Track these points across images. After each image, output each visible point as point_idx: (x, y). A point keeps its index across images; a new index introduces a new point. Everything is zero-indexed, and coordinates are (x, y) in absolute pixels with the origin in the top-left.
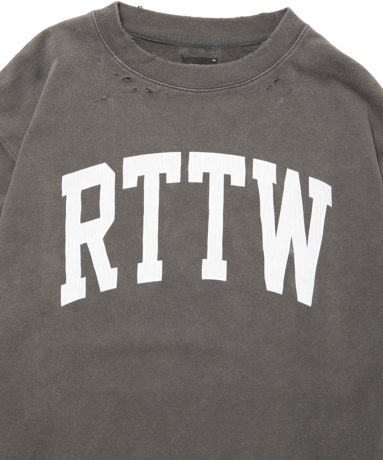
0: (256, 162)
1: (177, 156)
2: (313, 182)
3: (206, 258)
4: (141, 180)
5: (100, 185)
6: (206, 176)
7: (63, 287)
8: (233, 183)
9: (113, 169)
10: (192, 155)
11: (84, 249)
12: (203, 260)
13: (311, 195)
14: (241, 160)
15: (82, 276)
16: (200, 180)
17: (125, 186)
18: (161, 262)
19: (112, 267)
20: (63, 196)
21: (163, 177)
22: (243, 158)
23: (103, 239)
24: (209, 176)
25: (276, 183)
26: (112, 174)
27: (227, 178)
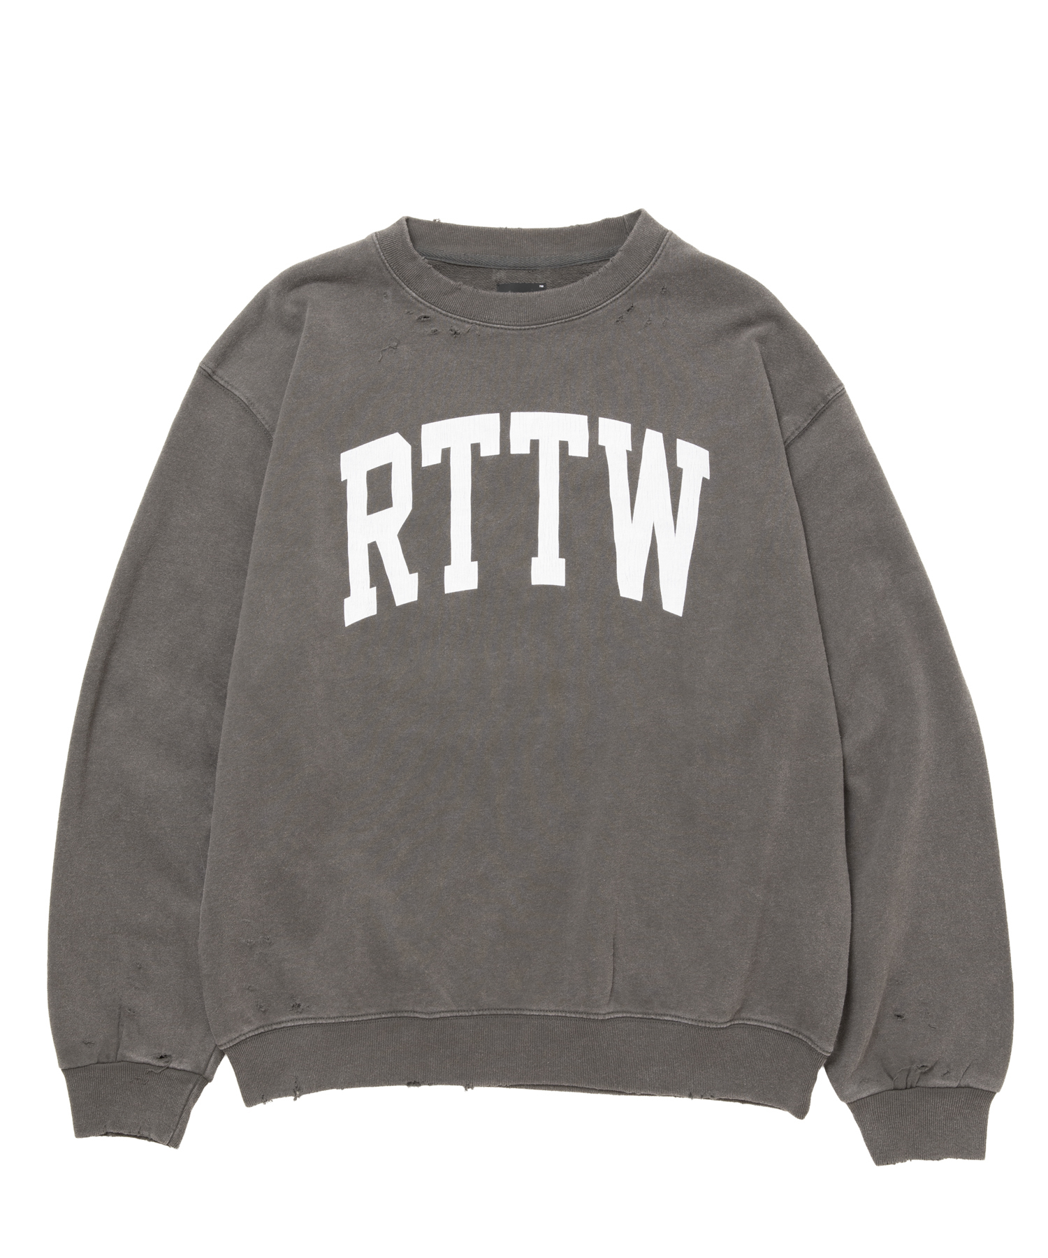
0: (603, 422)
1: (496, 417)
2: (683, 446)
3: (536, 555)
4: (446, 453)
5: (391, 463)
6: (535, 444)
7: (346, 600)
8: (572, 452)
9: (408, 440)
10: (515, 416)
11: (373, 549)
12: (533, 559)
13: (679, 465)
14: (583, 420)
15: (372, 586)
16: (526, 450)
17: (425, 463)
18: (476, 563)
19: (411, 572)
20: (342, 480)
21: (475, 448)
22: (585, 418)
23: (398, 535)
24: (538, 444)
25: (631, 450)
26: (407, 448)
27: (564, 446)
